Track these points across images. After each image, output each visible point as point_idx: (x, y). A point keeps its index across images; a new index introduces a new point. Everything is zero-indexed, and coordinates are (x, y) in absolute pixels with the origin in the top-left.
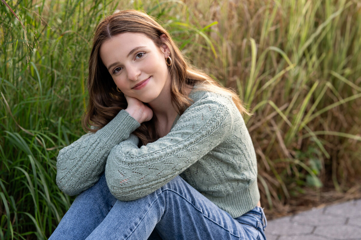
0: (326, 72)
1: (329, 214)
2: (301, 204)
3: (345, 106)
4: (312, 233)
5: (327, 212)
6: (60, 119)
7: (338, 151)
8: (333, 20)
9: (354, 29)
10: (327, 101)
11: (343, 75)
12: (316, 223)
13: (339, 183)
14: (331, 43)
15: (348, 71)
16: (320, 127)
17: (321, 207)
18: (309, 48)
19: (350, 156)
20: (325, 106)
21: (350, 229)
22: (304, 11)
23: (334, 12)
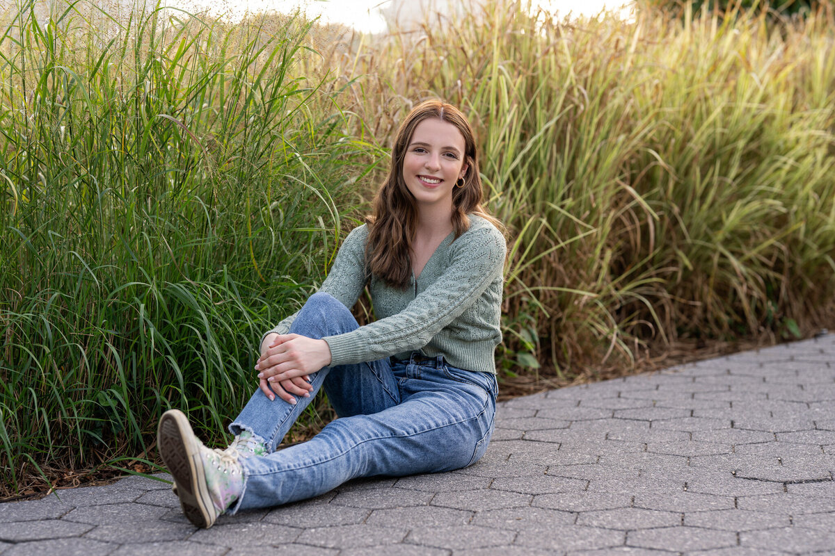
0: (538, 204)
1: (553, 398)
2: (512, 394)
3: (567, 249)
4: (535, 416)
5: (549, 396)
6: (225, 266)
7: (559, 320)
8: (547, 130)
9: (575, 142)
10: (542, 245)
11: (562, 207)
12: (538, 407)
13: (562, 369)
14: (544, 163)
15: (569, 202)
16: (533, 282)
17: (541, 394)
18: (514, 173)
19: (576, 327)
20: (538, 254)
21: (583, 411)
22: (508, 120)
23: (549, 119)
